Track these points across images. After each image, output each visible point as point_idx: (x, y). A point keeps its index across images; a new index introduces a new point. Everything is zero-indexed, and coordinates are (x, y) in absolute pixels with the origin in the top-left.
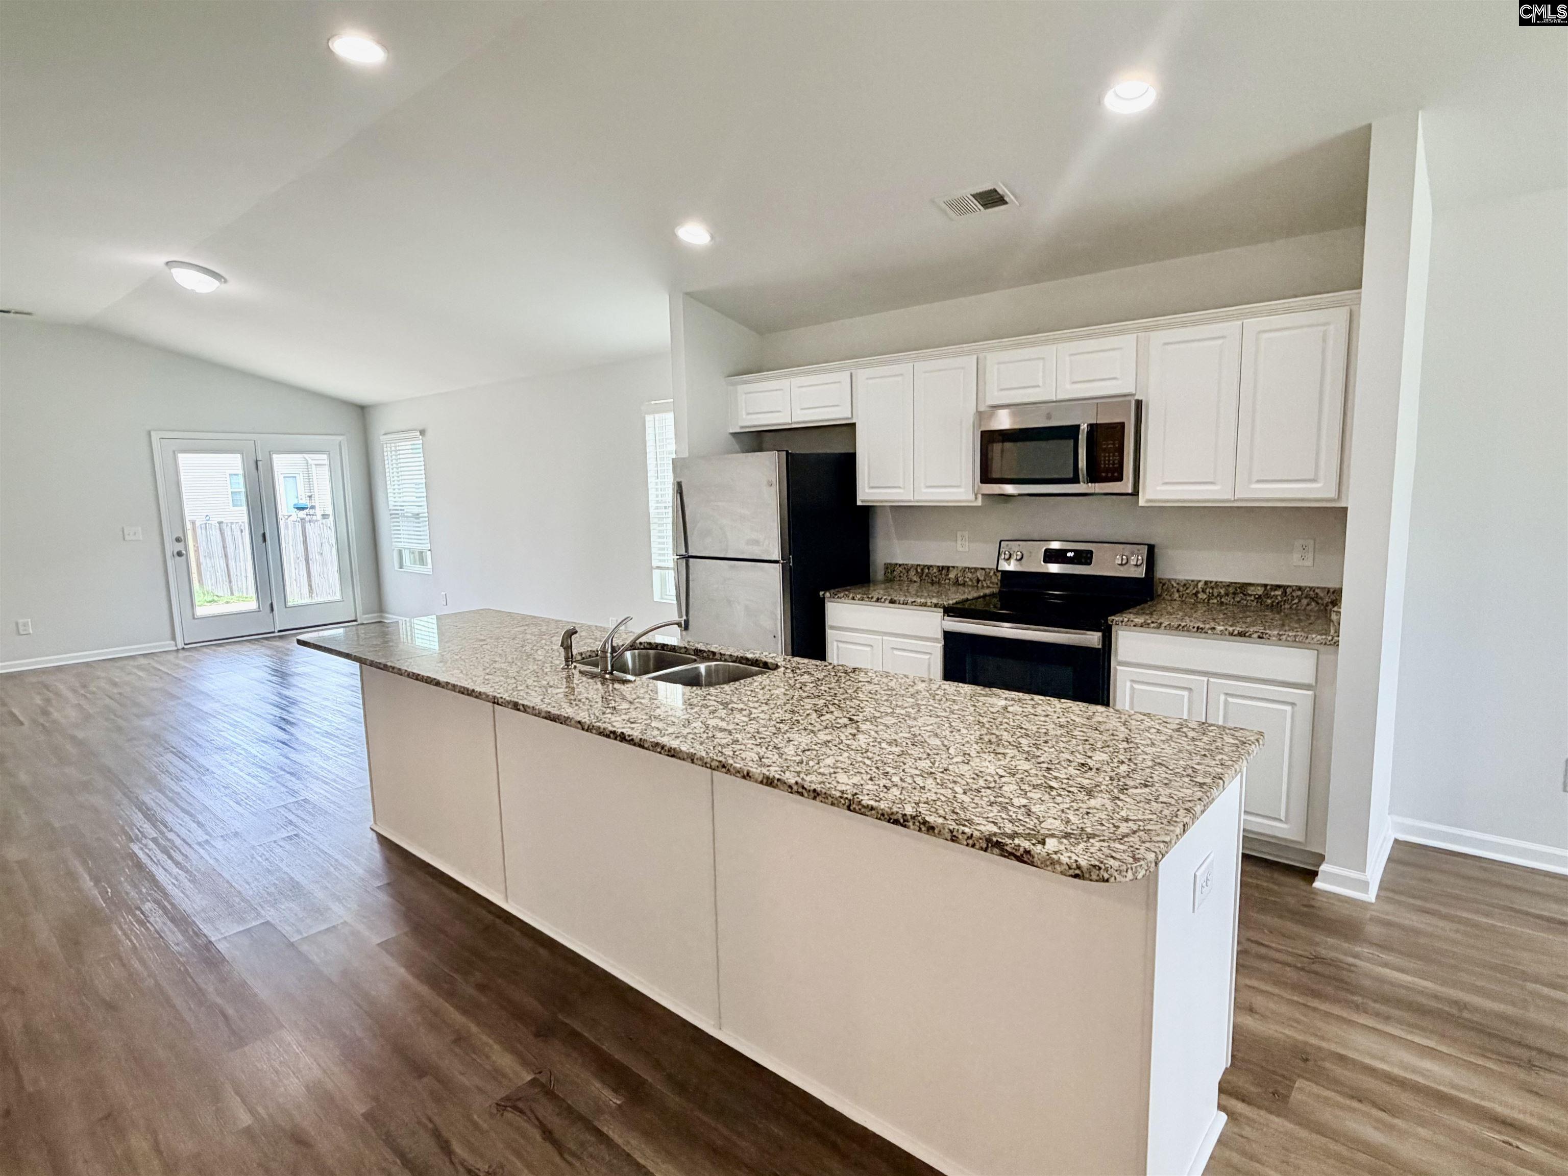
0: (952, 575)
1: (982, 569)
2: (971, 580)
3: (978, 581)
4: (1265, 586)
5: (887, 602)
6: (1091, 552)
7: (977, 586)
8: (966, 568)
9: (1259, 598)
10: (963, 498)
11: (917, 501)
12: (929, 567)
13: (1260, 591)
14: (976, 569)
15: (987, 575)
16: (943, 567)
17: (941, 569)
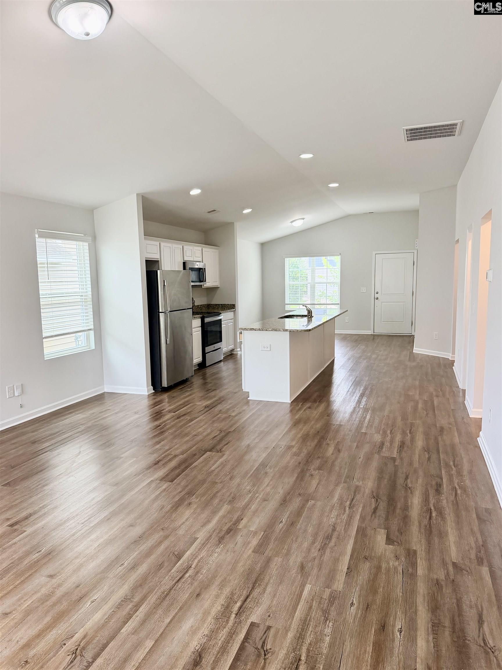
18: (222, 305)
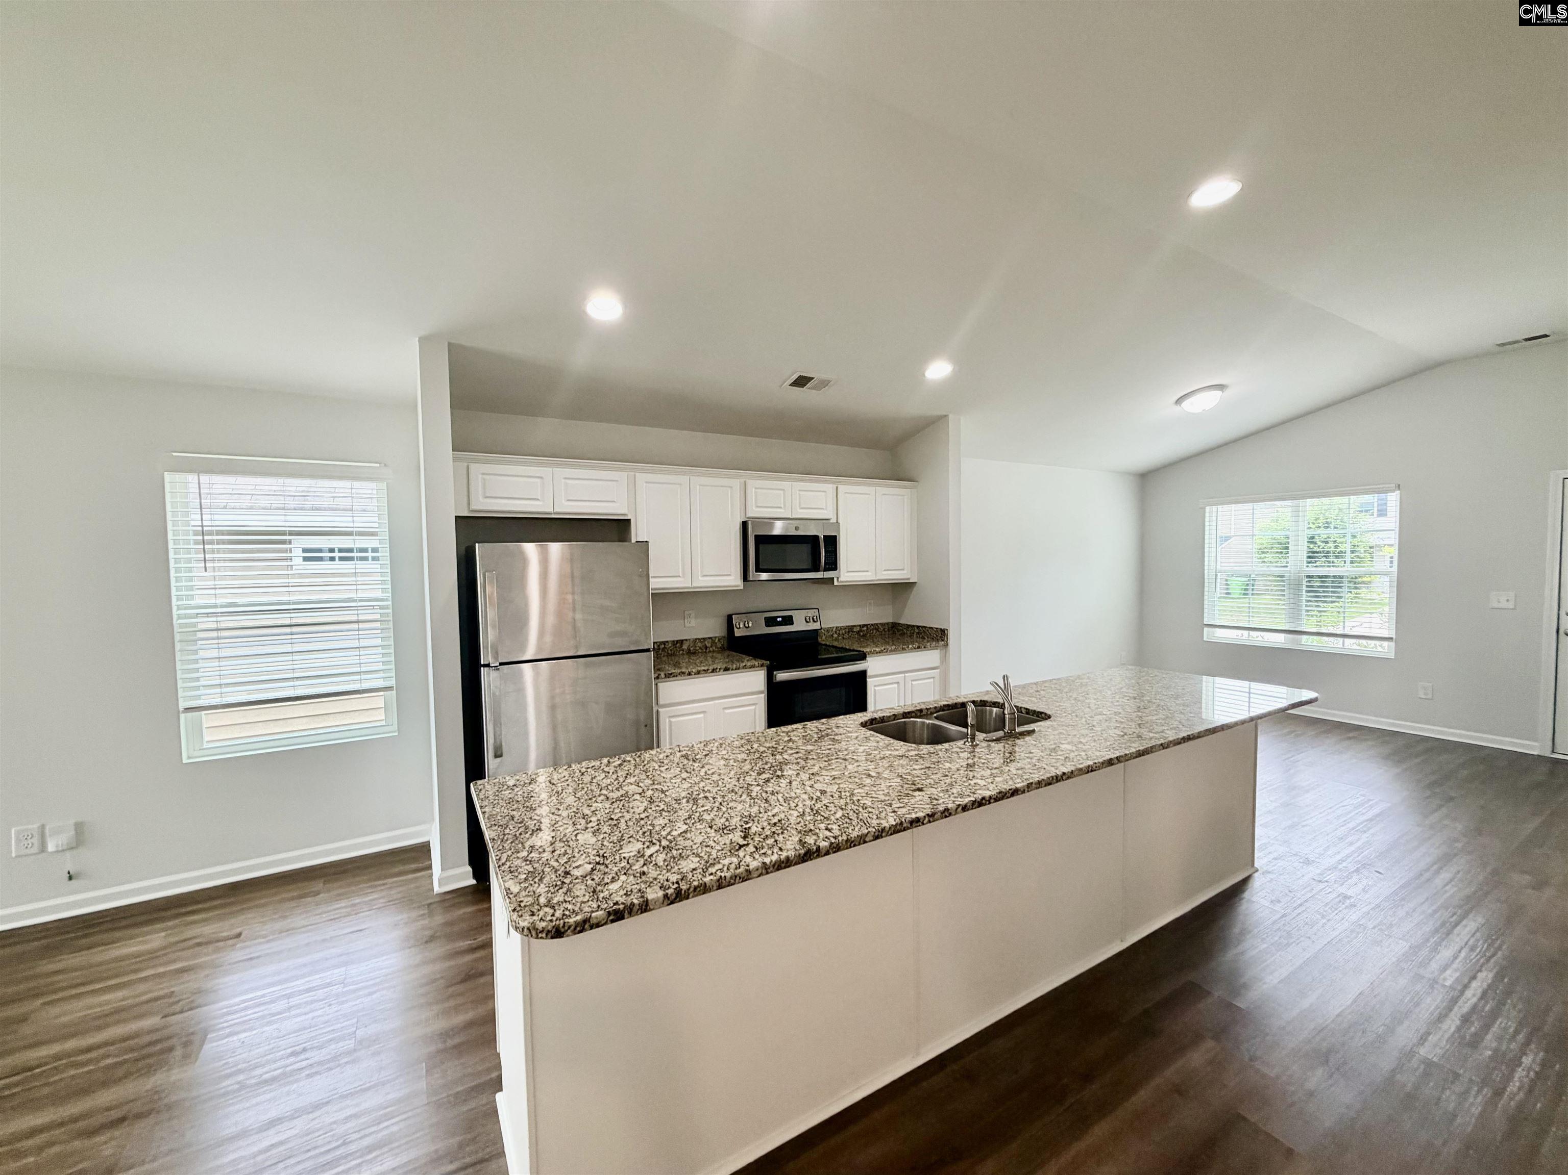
0: (685, 647)
1: (709, 638)
2: (700, 648)
3: (706, 648)
4: (860, 626)
5: (722, 670)
6: (791, 617)
7: (706, 652)
8: (696, 639)
9: (858, 633)
10: (733, 584)
11: (695, 588)
12: (664, 643)
13: (858, 628)
14: (704, 639)
15: (713, 642)
16: (677, 641)
17: (675, 643)
18: (918, 627)
